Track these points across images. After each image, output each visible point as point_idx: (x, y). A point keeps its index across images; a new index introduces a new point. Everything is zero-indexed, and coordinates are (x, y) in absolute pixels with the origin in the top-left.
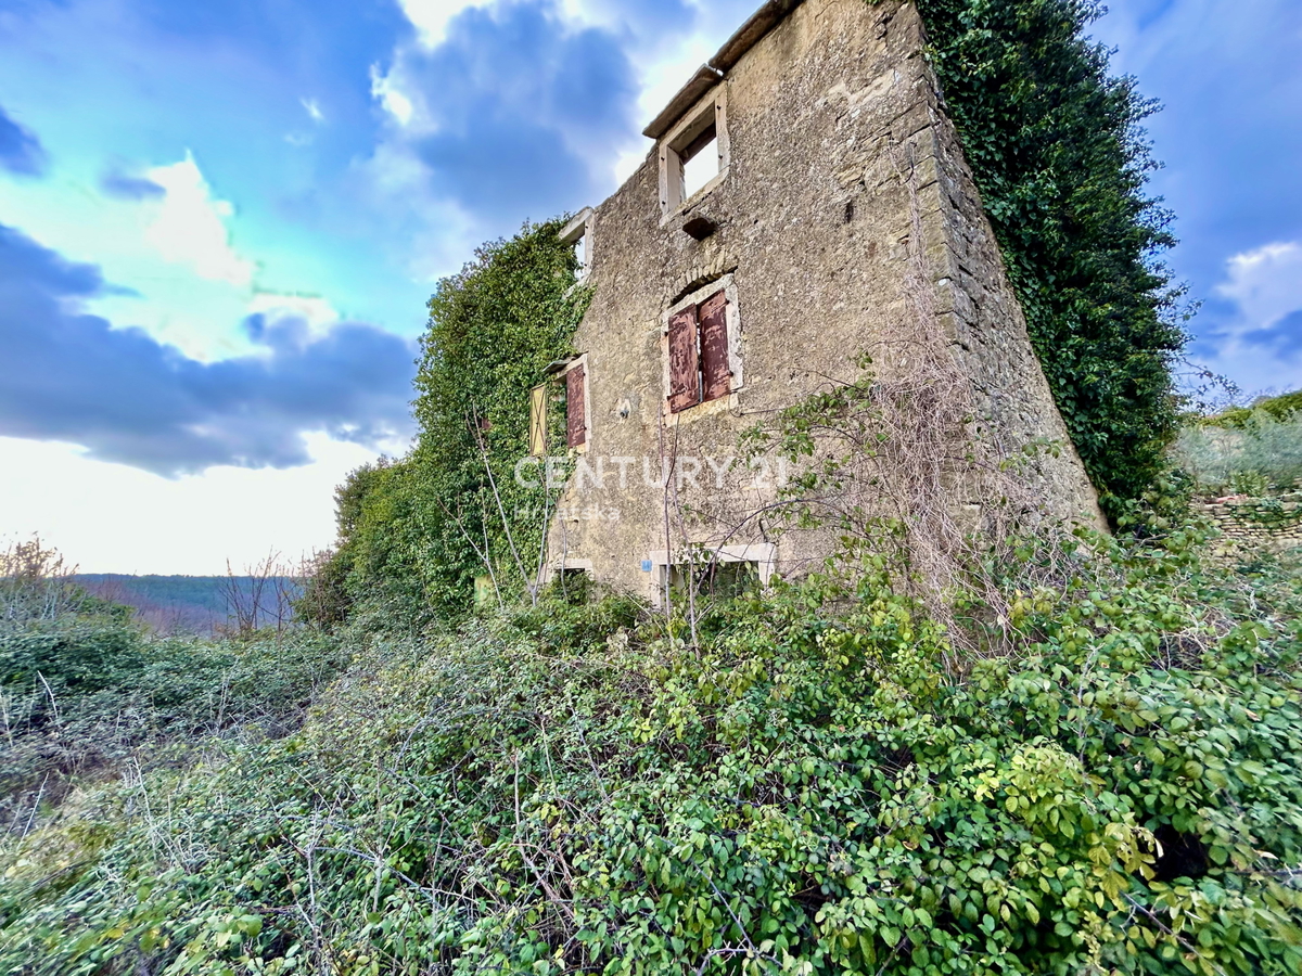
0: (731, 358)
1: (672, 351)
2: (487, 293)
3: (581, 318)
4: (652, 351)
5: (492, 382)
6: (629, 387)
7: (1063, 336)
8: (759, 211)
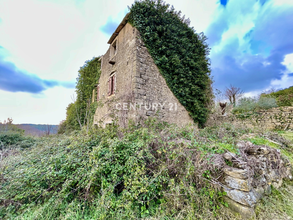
0: (115, 87)
3: (100, 77)
4: (107, 84)
6: (104, 91)
7: (174, 84)
8: (119, 61)
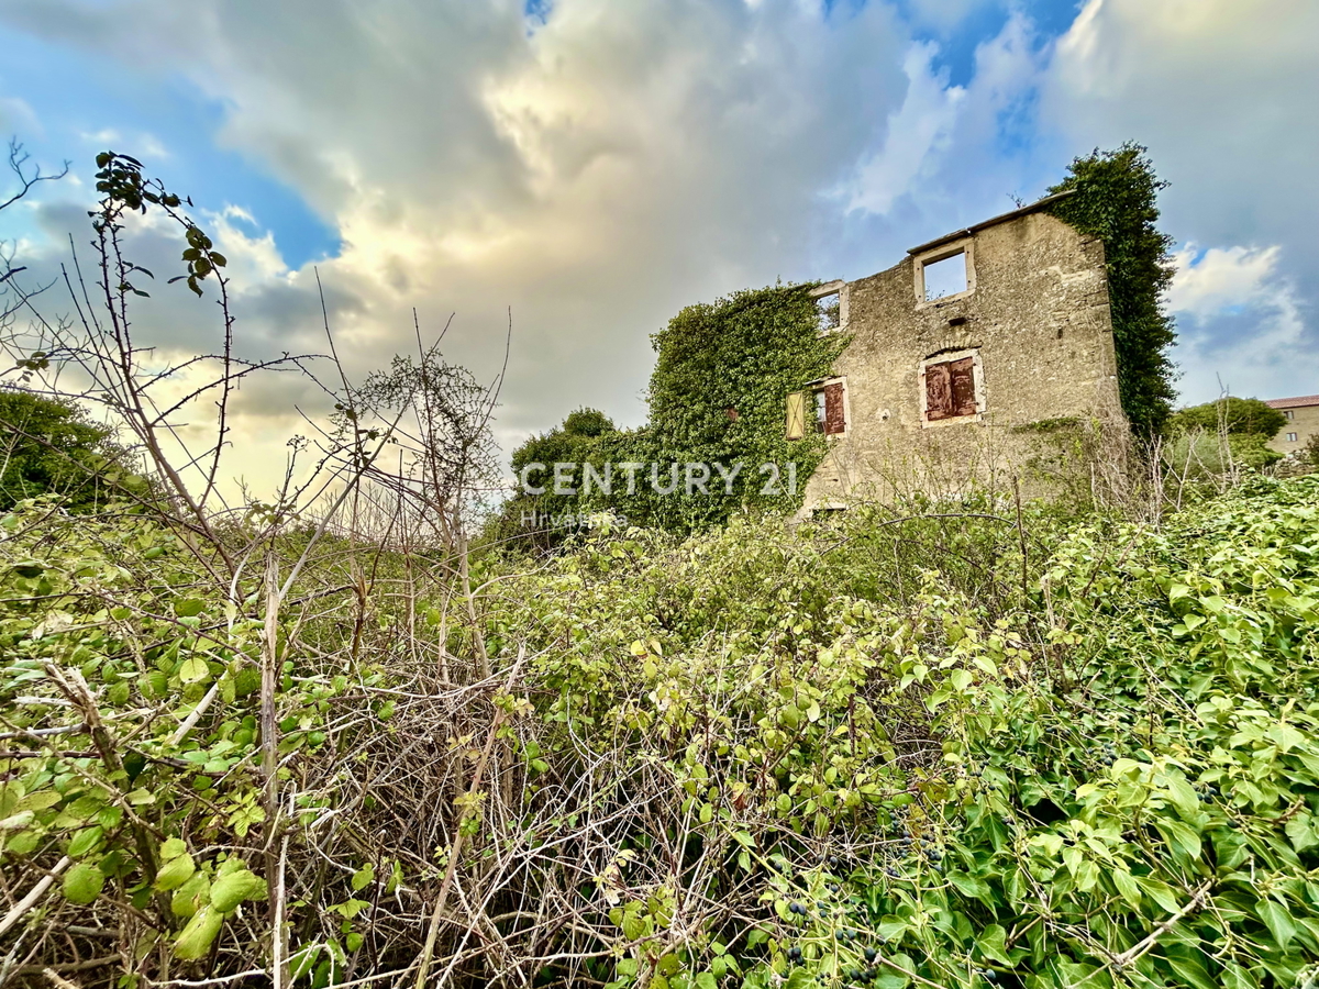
0: (976, 395)
1: (928, 385)
3: (840, 353)
4: (910, 382)
6: (888, 402)
7: (1134, 395)
8: (998, 319)
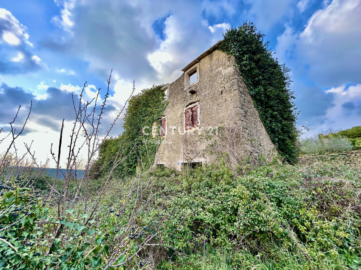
0: (198, 119)
1: (186, 117)
2: (144, 100)
3: (166, 108)
4: (181, 116)
5: (144, 120)
6: (176, 124)
7: (267, 118)
8: (205, 90)
